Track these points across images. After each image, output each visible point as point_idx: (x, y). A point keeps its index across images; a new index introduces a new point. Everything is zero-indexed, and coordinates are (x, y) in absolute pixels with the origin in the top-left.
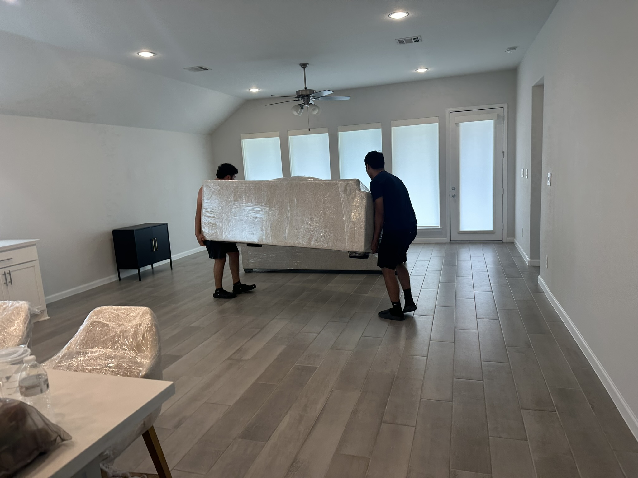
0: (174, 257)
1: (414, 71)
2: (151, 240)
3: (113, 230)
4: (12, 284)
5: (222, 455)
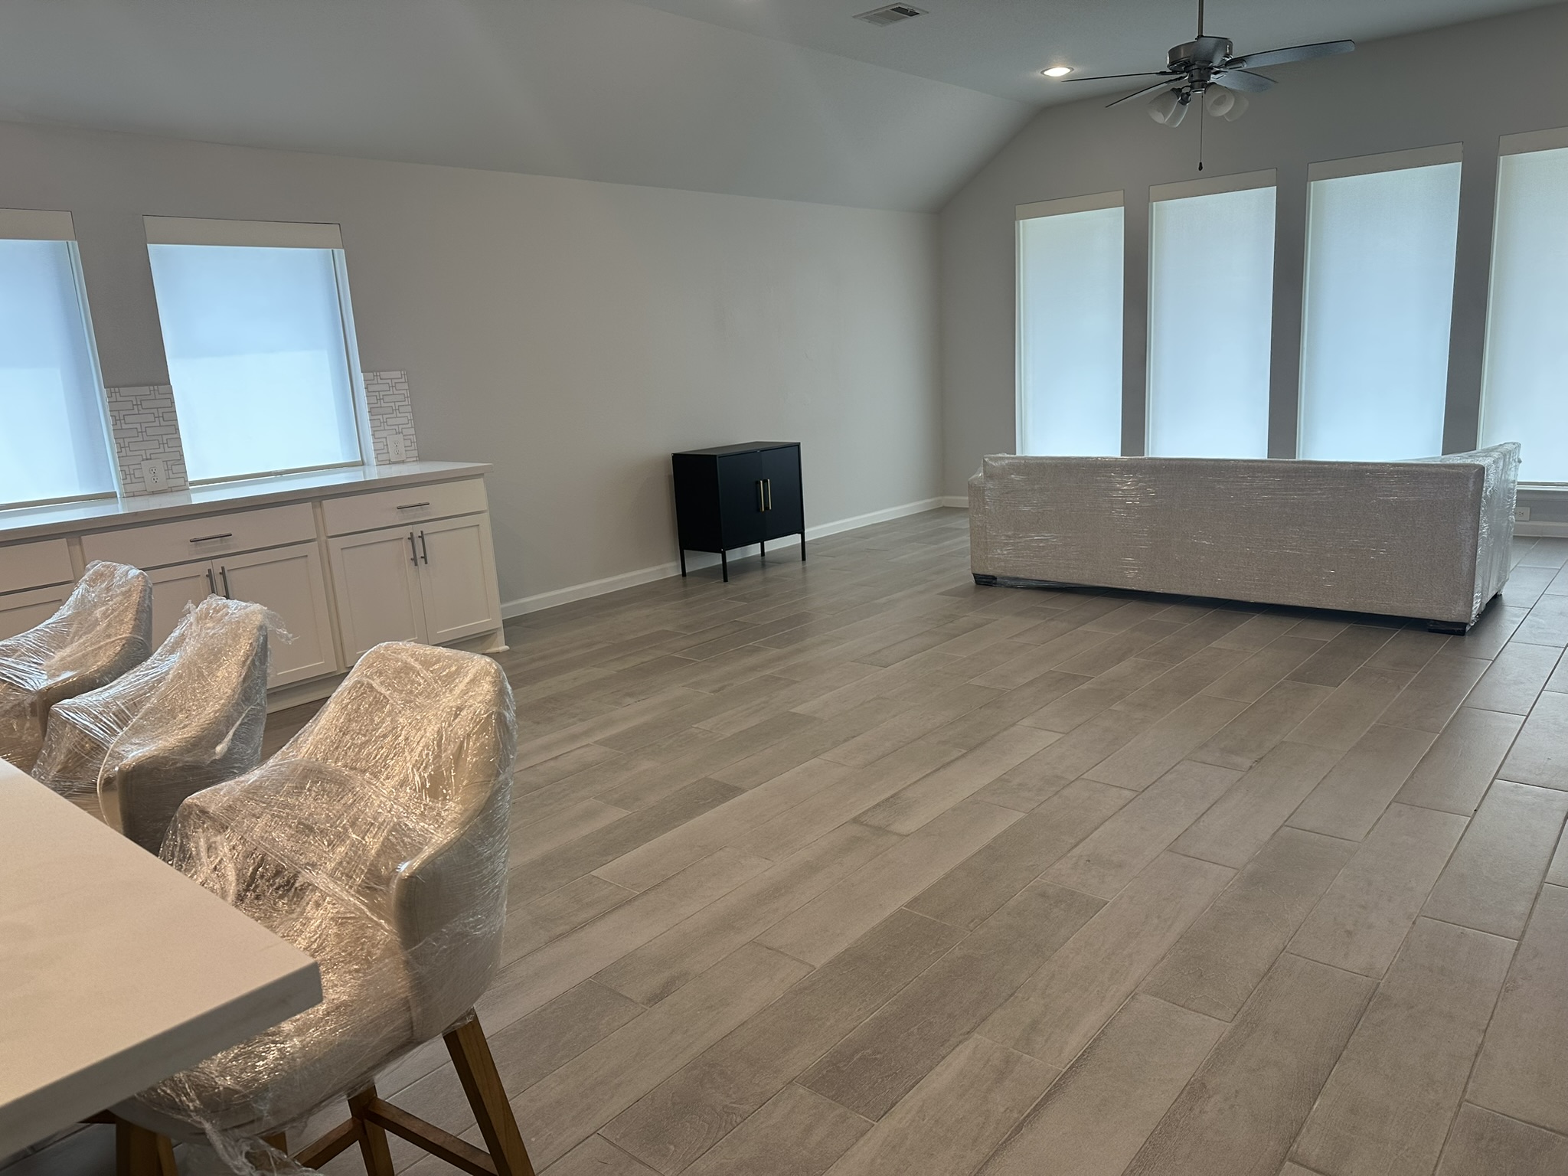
0: (812, 532)
2: (758, 483)
3: (674, 454)
4: (426, 563)
5: (739, 1126)
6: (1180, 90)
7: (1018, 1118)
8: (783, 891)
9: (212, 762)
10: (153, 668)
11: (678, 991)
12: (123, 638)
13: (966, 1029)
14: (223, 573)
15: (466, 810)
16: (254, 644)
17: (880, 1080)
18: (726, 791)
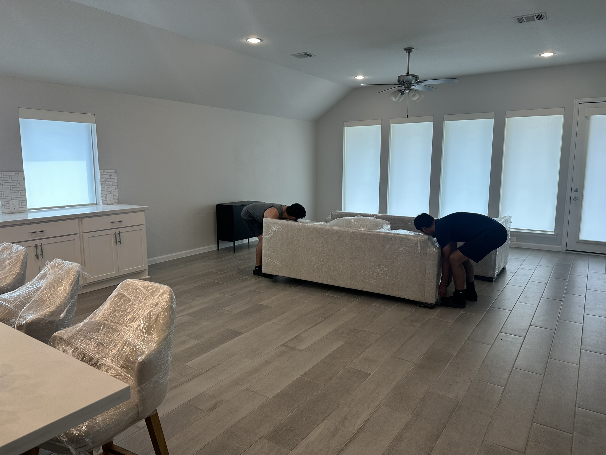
1: (538, 56)
3: (217, 204)
4: (120, 243)
5: (243, 454)
6: (401, 90)
7: (339, 449)
8: (257, 371)
9: (58, 320)
10: (34, 285)
11: (219, 407)
12: (16, 273)
13: (322, 419)
14: (41, 246)
15: (160, 339)
16: (75, 277)
17: (292, 437)
18: (235, 334)
